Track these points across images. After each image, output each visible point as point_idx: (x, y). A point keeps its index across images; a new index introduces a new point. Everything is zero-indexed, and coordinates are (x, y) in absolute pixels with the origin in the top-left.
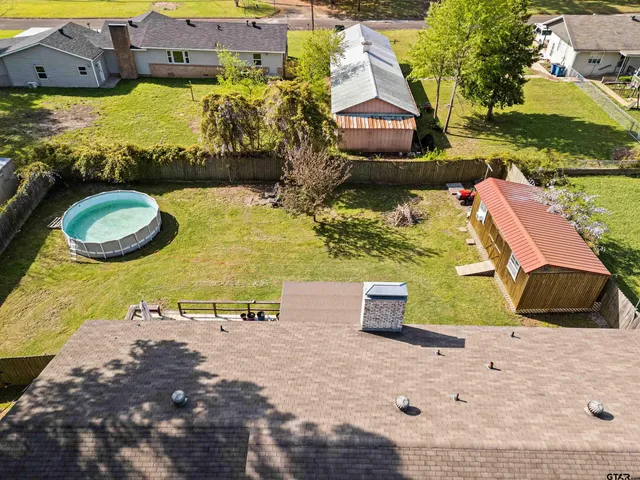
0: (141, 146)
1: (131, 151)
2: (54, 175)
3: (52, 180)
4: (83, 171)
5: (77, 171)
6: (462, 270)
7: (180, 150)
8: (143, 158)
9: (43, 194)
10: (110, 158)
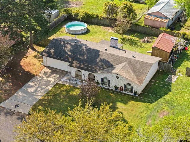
0: (88, 12)
1: (86, 13)
2: (67, 16)
3: (66, 17)
4: (73, 16)
5: (72, 16)
6: (148, 52)
7: (98, 15)
8: (88, 16)
9: (63, 20)
10: (81, 14)
